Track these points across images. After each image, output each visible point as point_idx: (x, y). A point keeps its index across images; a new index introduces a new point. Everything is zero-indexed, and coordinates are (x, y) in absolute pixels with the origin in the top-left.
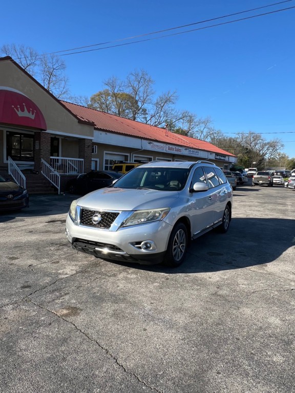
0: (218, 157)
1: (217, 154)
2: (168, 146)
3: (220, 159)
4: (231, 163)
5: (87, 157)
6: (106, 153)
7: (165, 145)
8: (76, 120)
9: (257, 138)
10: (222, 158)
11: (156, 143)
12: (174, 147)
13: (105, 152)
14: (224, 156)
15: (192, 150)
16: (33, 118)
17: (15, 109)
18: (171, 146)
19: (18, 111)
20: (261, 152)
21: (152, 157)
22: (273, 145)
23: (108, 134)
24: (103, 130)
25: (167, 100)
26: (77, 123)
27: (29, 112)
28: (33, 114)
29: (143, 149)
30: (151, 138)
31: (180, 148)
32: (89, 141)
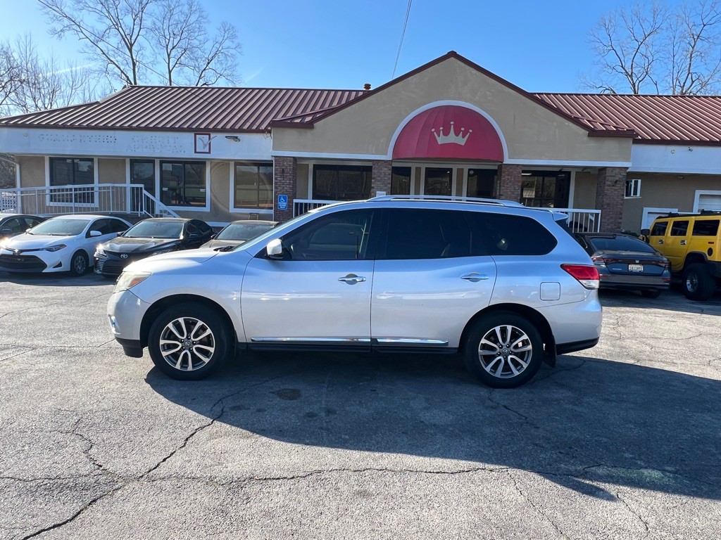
5: (608, 204)
6: (702, 196)
8: (584, 132)
13: (698, 193)
16: (463, 144)
17: (435, 133)
19: (439, 136)
23: (696, 149)
24: (682, 143)
26: (586, 138)
27: (457, 134)
28: (463, 137)
32: (617, 171)
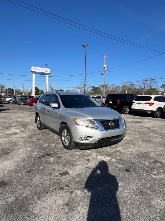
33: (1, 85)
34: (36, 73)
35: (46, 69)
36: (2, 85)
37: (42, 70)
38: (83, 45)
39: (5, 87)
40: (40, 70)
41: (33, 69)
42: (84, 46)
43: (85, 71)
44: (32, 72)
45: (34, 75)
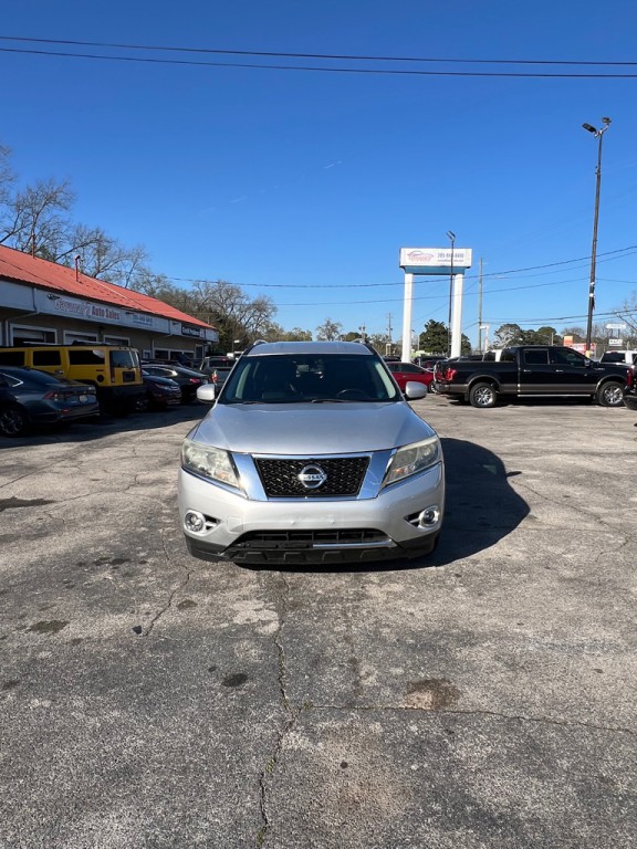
0: (187, 331)
1: (185, 324)
2: (91, 305)
3: (190, 335)
4: (205, 341)
7: (85, 303)
9: (232, 293)
10: (195, 333)
11: (65, 299)
12: (104, 308)
14: (198, 328)
15: (139, 315)
18: (97, 306)
20: (243, 321)
21: (55, 331)
22: (260, 307)
25: (50, 199)
29: (39, 311)
30: (50, 286)
31: (117, 311)
33: (328, 323)
34: (418, 271)
35: (449, 251)
36: (332, 322)
37: (441, 255)
38: (586, 126)
39: (339, 329)
40: (434, 257)
41: (408, 257)
42: (592, 130)
43: (595, 240)
44: (403, 267)
45: (409, 278)
